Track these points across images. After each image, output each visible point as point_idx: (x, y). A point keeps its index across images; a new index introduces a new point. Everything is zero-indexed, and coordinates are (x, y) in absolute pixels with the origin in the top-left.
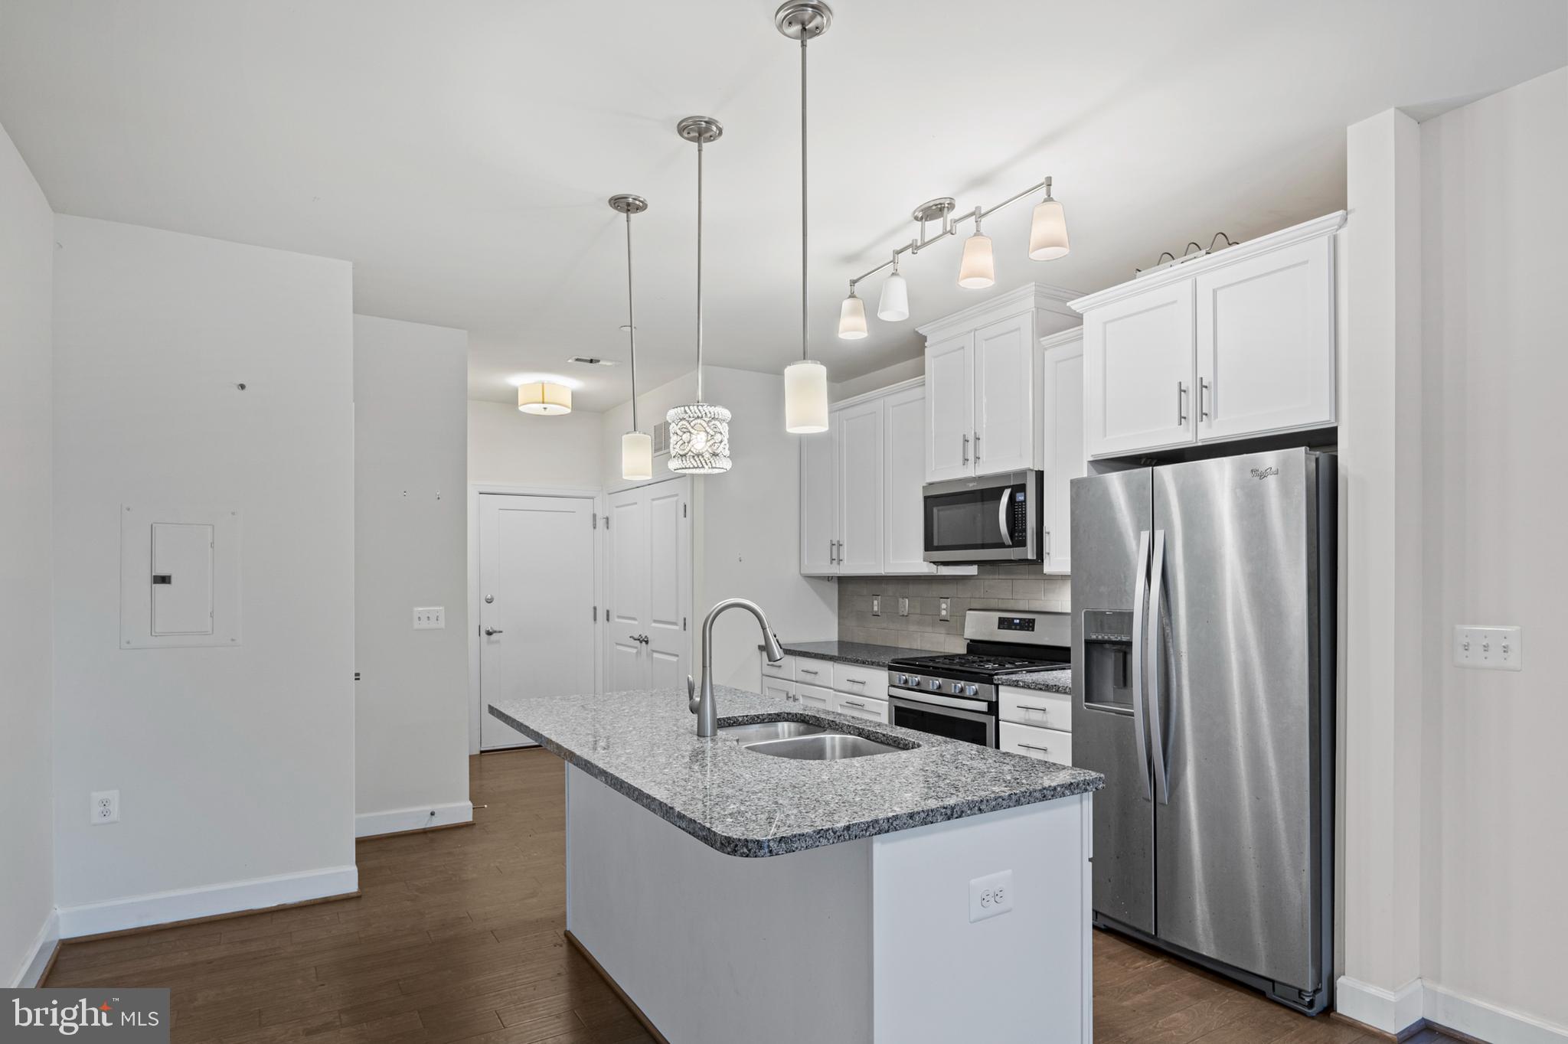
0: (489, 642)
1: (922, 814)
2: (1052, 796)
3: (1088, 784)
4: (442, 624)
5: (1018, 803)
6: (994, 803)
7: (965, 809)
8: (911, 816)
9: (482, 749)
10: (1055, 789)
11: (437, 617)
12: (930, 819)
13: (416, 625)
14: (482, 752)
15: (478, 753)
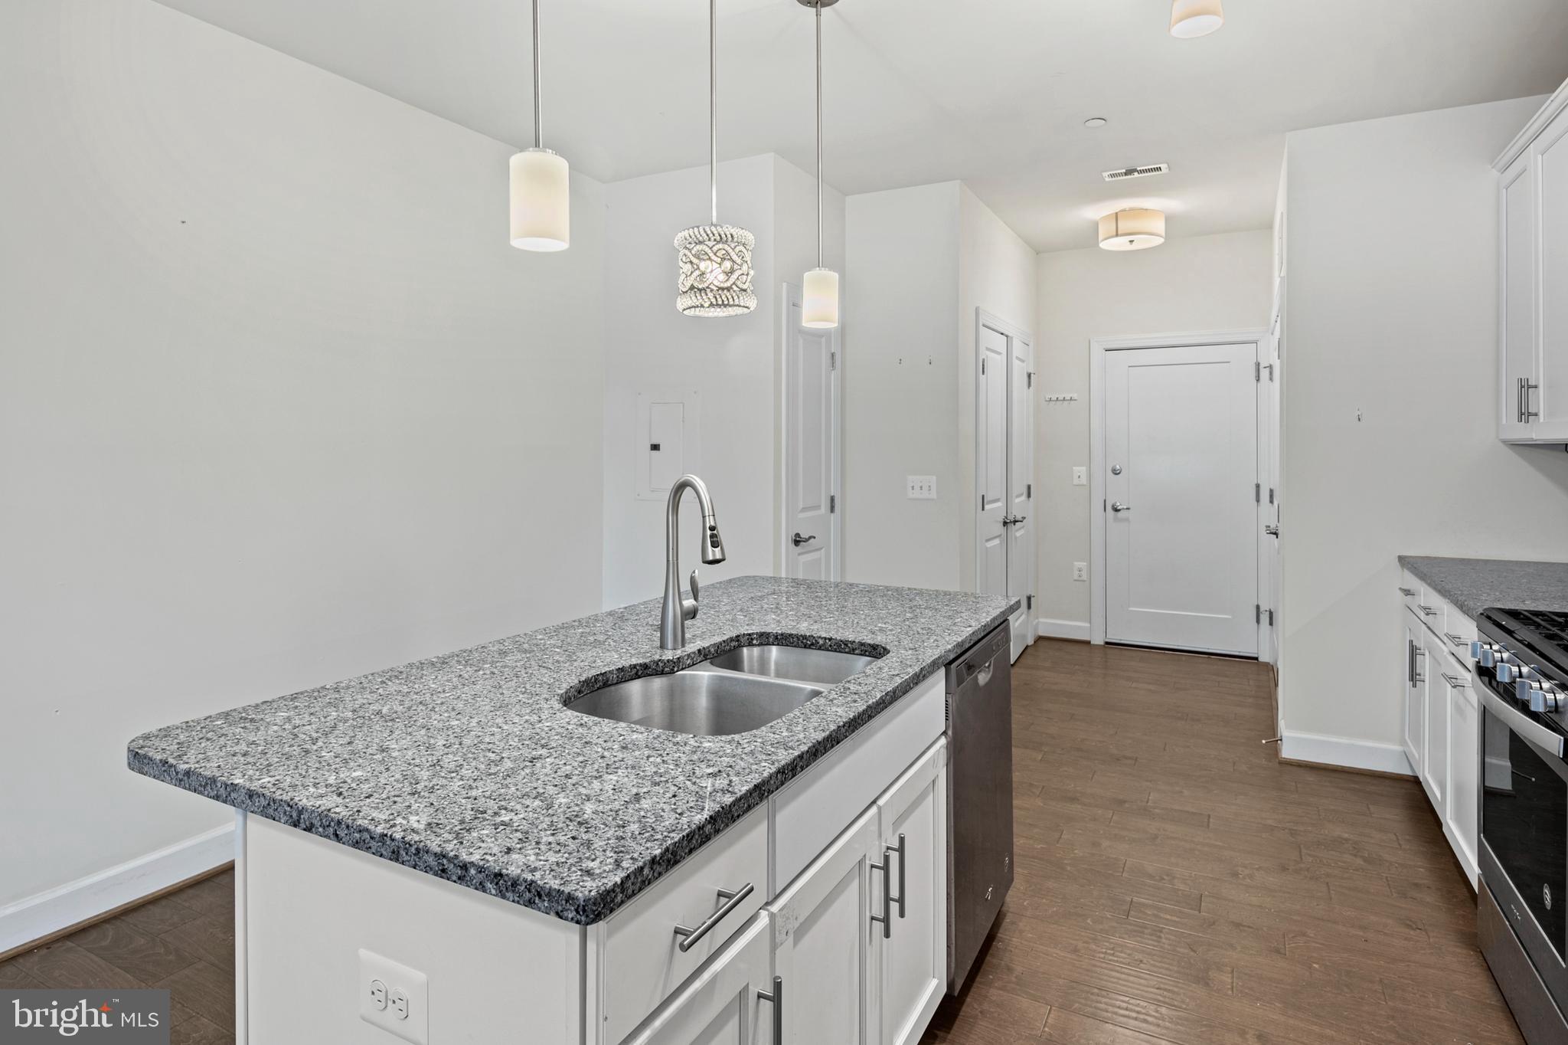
0: (1116, 519)
1: (262, 799)
2: (459, 878)
3: (540, 895)
4: (934, 495)
5: (395, 856)
6: (357, 835)
7: (317, 823)
8: (251, 794)
9: (1107, 640)
10: (465, 867)
11: (929, 486)
12: (271, 811)
13: (911, 494)
14: (1107, 643)
15: (1102, 643)
